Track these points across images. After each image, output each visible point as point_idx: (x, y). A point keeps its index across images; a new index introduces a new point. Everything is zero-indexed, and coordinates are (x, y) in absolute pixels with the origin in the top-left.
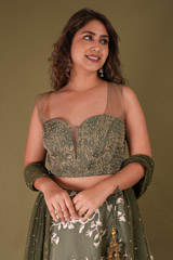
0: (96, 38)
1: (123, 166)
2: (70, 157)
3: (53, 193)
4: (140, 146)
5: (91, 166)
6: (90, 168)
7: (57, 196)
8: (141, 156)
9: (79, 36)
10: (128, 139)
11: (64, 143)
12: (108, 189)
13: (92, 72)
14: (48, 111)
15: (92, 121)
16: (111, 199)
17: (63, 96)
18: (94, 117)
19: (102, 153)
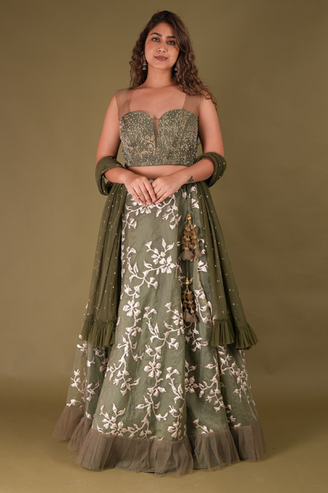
0: (164, 38)
1: (195, 161)
2: (151, 146)
3: (133, 179)
4: (214, 144)
5: (170, 155)
6: (169, 158)
7: (137, 180)
8: (212, 154)
9: (149, 37)
10: (201, 136)
11: (145, 133)
12: (183, 178)
13: (163, 70)
14: (128, 102)
15: (172, 114)
16: (186, 187)
17: (139, 92)
18: (173, 111)
19: (181, 144)
